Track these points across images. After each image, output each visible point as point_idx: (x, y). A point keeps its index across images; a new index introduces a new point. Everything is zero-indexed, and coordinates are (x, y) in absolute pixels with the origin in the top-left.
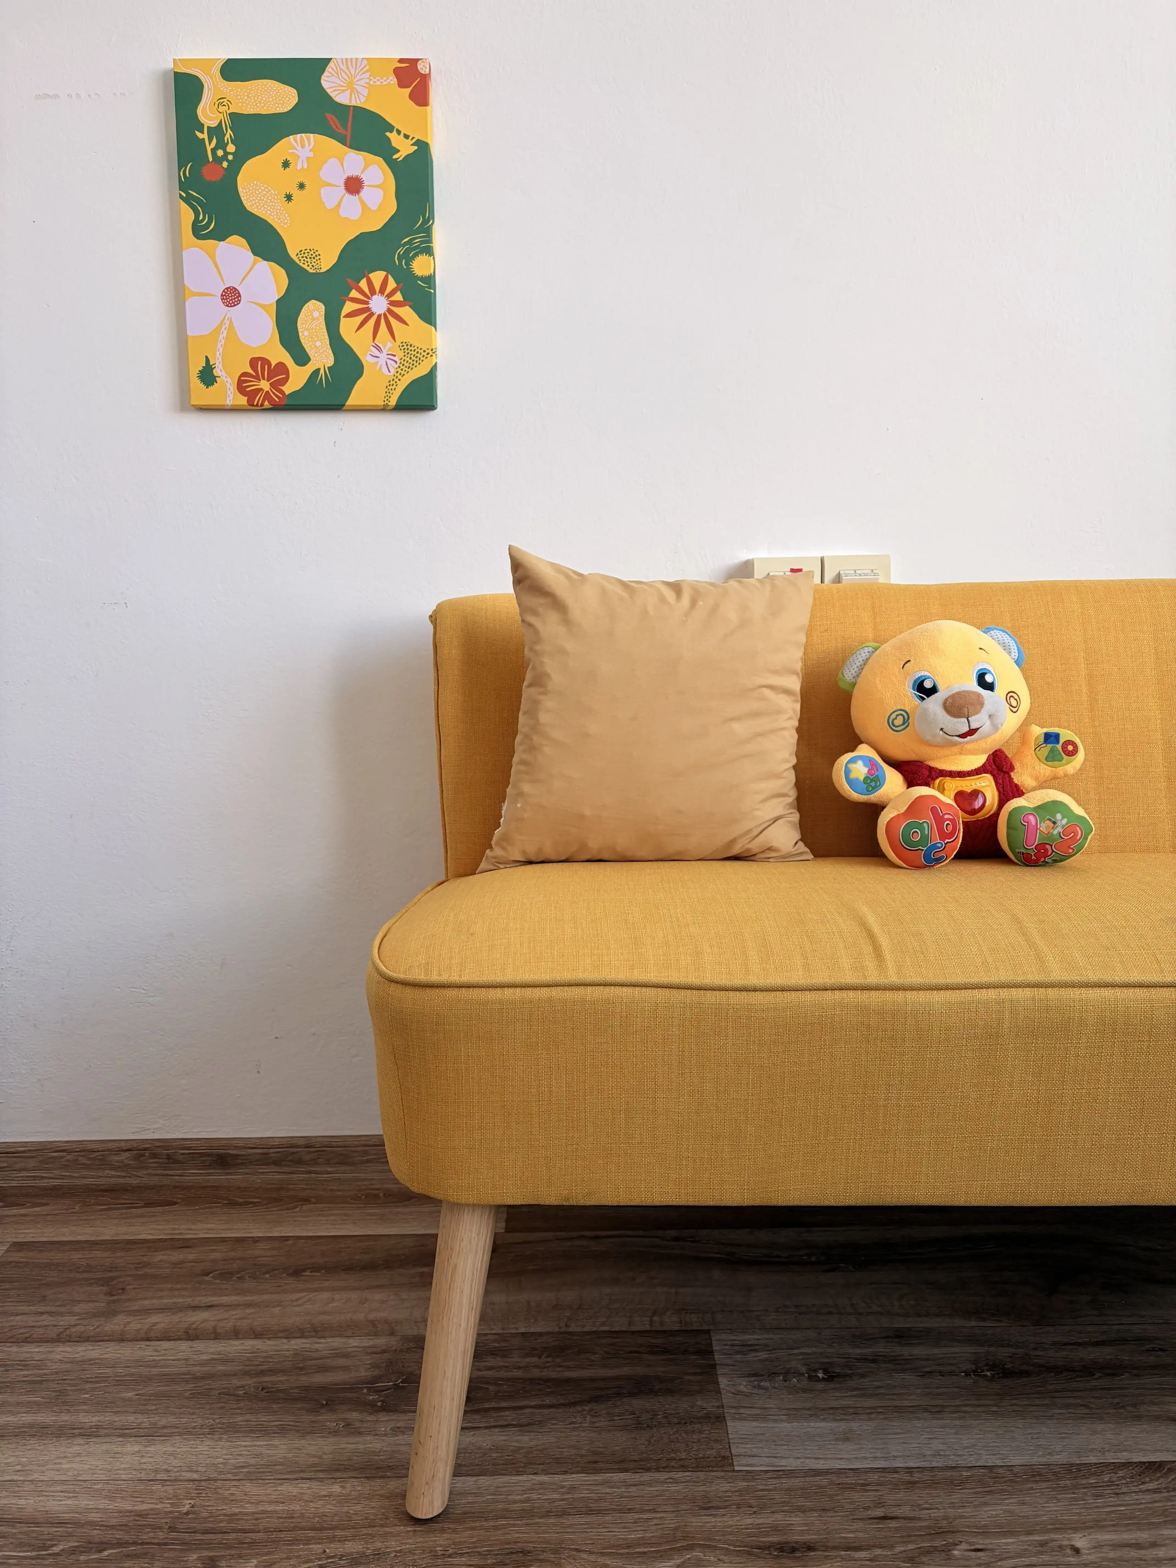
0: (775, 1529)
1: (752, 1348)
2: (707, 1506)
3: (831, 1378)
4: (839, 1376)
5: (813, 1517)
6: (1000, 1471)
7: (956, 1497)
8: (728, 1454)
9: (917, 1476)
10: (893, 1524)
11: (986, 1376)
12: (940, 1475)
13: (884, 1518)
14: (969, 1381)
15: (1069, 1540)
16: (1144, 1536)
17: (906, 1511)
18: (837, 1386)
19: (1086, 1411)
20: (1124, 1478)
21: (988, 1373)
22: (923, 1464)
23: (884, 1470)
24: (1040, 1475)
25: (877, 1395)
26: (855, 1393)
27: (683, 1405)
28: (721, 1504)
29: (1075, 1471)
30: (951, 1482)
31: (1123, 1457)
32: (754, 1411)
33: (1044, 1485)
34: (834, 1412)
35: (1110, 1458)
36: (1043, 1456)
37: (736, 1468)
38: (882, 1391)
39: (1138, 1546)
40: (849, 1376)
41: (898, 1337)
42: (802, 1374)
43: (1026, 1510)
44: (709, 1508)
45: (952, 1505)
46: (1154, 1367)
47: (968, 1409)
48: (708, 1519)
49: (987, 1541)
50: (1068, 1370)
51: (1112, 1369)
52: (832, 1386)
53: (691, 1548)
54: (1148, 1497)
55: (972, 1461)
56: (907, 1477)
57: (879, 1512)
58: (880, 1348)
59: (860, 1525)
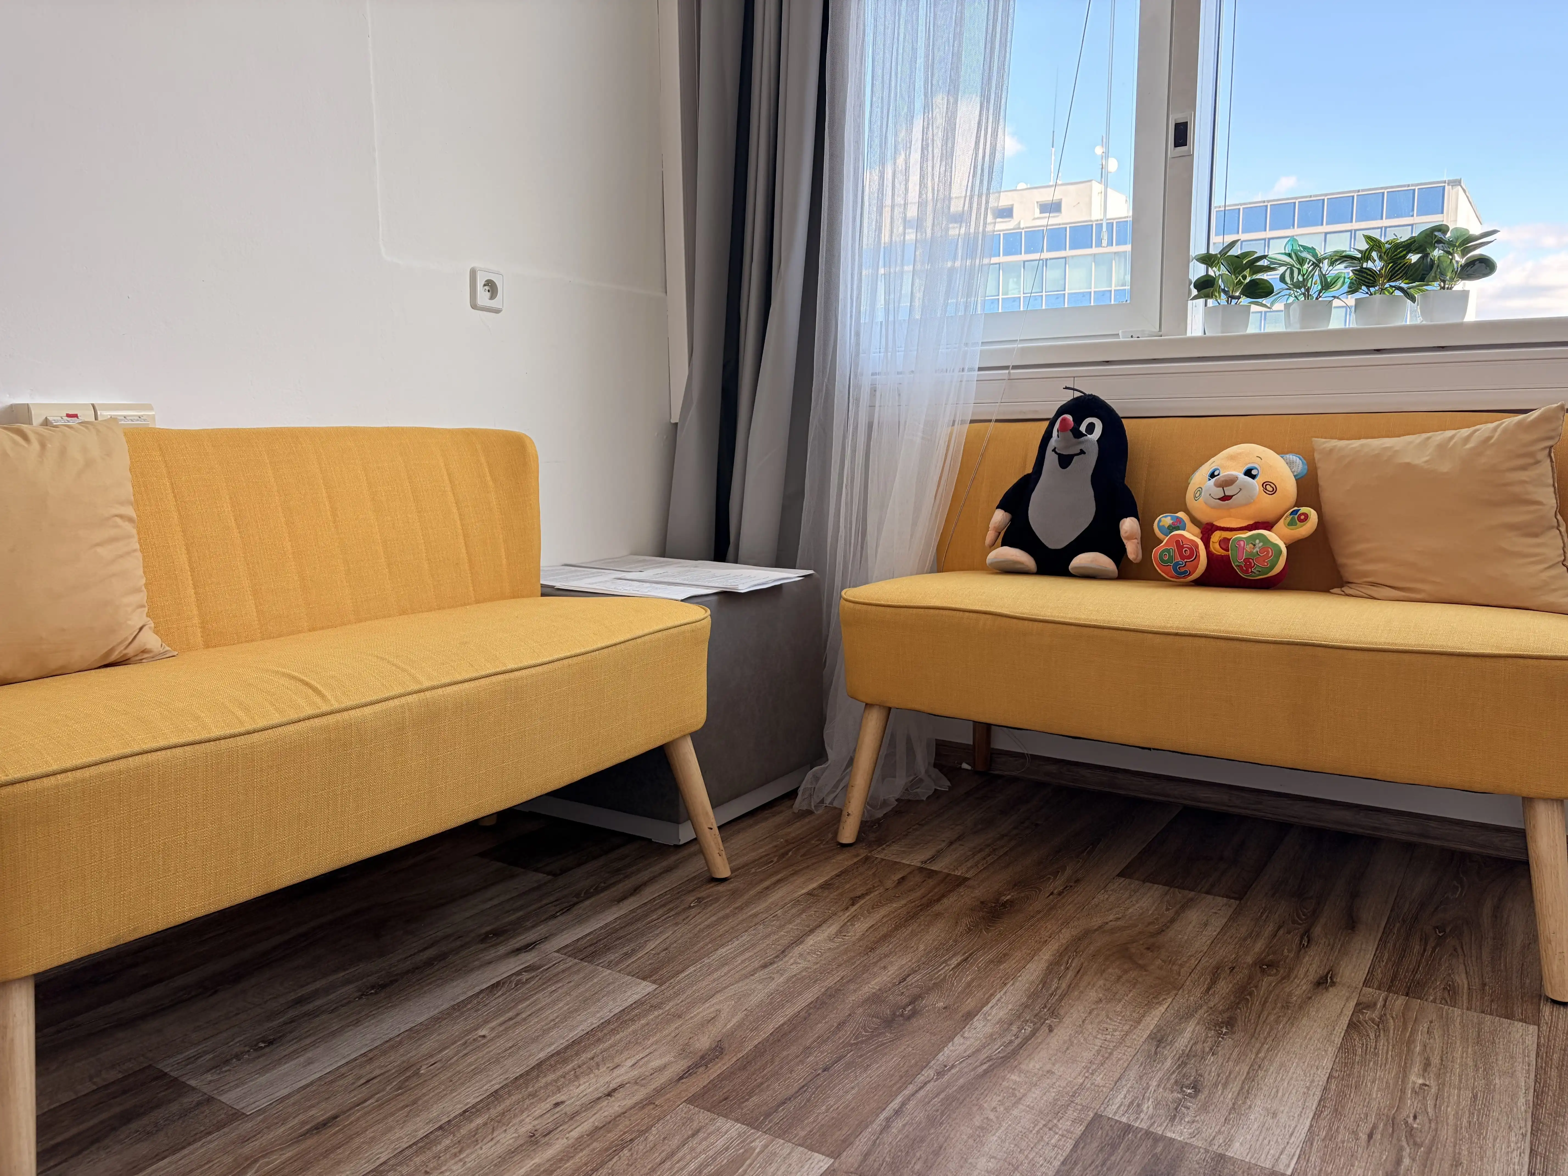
0: (304, 1123)
1: (197, 1057)
2: (245, 1140)
3: (271, 1043)
4: (274, 1040)
5: (323, 1105)
6: (416, 1028)
7: (402, 1051)
8: (234, 1111)
9: (370, 1055)
10: (375, 1081)
11: (371, 993)
12: (384, 1047)
13: (368, 1081)
14: (364, 1000)
15: (476, 1034)
16: (510, 1014)
17: (377, 1072)
18: (278, 1045)
19: (441, 981)
20: (483, 998)
21: (373, 991)
22: (369, 1049)
23: (347, 1063)
24: (439, 1018)
25: (310, 1035)
26: (294, 1041)
27: (175, 1107)
28: (255, 1133)
29: (458, 1007)
30: (393, 1047)
31: (477, 989)
32: (232, 1084)
33: (445, 1021)
34: (289, 1057)
35: (470, 994)
36: (435, 1010)
37: (248, 1114)
38: (311, 1032)
39: (511, 1019)
40: (283, 1036)
41: (297, 1003)
42: (249, 1051)
43: (444, 1036)
44: (248, 1140)
45: (402, 1055)
46: (462, 946)
47: (374, 1012)
48: (254, 1143)
49: (435, 1058)
50: (417, 968)
51: (442, 957)
52: (275, 1046)
53: (256, 1161)
54: (501, 999)
55: (397, 1032)
56: (365, 1059)
57: (362, 1081)
58: (291, 1013)
59: (356, 1092)
